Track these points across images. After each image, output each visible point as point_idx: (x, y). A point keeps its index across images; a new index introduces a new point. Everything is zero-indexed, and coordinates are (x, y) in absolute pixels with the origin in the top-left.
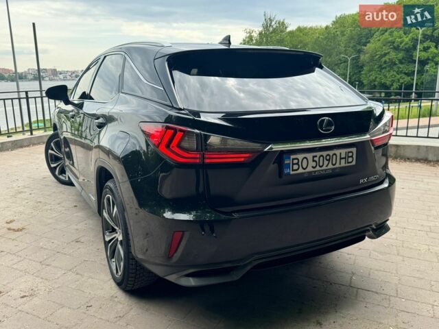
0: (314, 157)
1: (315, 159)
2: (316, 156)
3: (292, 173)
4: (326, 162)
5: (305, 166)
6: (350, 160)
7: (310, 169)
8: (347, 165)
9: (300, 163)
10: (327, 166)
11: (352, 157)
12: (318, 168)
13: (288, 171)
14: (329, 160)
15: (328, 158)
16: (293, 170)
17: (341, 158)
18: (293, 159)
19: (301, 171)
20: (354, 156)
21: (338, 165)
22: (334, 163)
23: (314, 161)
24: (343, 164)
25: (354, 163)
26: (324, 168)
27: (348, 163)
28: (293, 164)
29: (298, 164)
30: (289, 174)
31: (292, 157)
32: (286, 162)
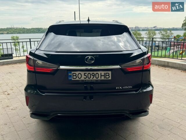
0: (84, 74)
1: (85, 74)
2: (86, 73)
3: (73, 79)
4: (92, 77)
5: (80, 77)
6: (107, 77)
7: (82, 79)
8: (105, 79)
9: (77, 76)
10: (93, 78)
11: (109, 75)
12: (87, 79)
13: (71, 78)
14: (94, 76)
15: (93, 75)
16: (73, 78)
17: (101, 76)
18: (73, 74)
19: (77, 79)
20: (110, 75)
21: (99, 78)
22: (97, 77)
23: (85, 75)
24: (103, 78)
25: (110, 78)
26: (91, 79)
27: (106, 78)
28: (73, 76)
29: (76, 76)
30: (71, 80)
31: (72, 72)
32: (69, 74)
